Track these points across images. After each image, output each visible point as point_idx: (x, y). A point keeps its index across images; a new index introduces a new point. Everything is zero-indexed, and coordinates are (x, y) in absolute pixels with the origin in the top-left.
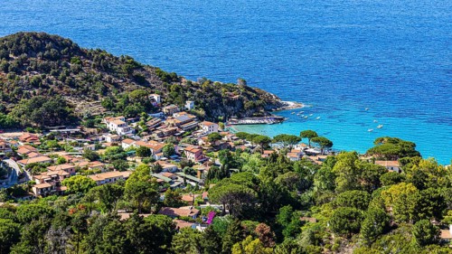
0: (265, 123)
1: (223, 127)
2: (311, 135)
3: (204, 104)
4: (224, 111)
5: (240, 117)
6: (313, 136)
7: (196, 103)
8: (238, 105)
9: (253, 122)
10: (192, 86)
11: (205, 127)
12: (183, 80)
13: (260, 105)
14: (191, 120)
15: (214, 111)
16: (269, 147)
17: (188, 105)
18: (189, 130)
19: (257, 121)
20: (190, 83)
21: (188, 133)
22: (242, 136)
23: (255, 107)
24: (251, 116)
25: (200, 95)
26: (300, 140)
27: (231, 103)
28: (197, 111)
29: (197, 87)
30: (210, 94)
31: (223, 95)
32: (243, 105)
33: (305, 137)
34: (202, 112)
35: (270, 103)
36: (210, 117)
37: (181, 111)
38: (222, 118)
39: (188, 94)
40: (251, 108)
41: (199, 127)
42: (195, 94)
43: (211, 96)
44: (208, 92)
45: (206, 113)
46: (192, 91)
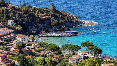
0: (65, 36)
1: (33, 38)
2: (89, 45)
3: (22, 22)
4: (37, 27)
5: (48, 32)
6: (90, 45)
7: (16, 21)
8: (47, 23)
9: (56, 35)
10: (15, 9)
11: (19, 38)
12: (10, 5)
13: (62, 23)
14: (10, 34)
15: (30, 27)
16: (60, 53)
17: (10, 23)
18: (8, 40)
19: (59, 35)
20: (13, 7)
21: (6, 42)
22: (42, 45)
23: (58, 24)
24: (56, 31)
25: (20, 16)
26: (80, 48)
27: (42, 21)
28: (16, 27)
29: (18, 10)
30: (27, 15)
31: (36, 16)
32: (51, 23)
33: (85, 46)
34: (19, 28)
35: (71, 21)
36: (25, 31)
37: (4, 27)
38: (35, 32)
39: (11, 15)
40: (55, 25)
41: (15, 39)
42: (17, 15)
43: (28, 17)
44: (26, 14)
45: (23, 29)
46: (14, 13)
